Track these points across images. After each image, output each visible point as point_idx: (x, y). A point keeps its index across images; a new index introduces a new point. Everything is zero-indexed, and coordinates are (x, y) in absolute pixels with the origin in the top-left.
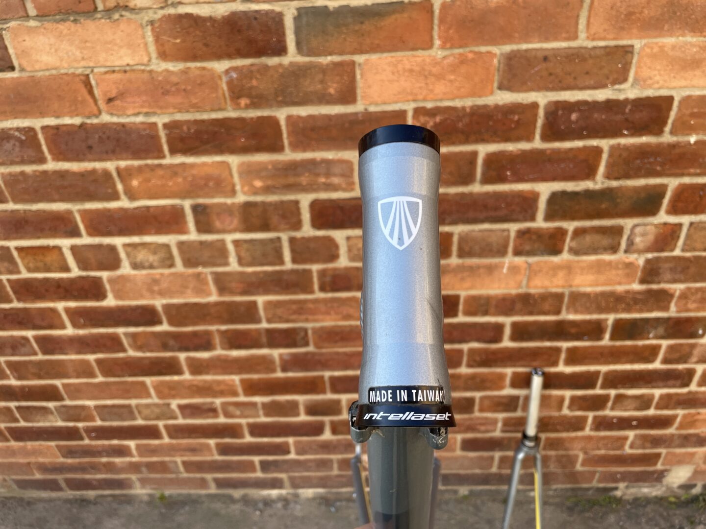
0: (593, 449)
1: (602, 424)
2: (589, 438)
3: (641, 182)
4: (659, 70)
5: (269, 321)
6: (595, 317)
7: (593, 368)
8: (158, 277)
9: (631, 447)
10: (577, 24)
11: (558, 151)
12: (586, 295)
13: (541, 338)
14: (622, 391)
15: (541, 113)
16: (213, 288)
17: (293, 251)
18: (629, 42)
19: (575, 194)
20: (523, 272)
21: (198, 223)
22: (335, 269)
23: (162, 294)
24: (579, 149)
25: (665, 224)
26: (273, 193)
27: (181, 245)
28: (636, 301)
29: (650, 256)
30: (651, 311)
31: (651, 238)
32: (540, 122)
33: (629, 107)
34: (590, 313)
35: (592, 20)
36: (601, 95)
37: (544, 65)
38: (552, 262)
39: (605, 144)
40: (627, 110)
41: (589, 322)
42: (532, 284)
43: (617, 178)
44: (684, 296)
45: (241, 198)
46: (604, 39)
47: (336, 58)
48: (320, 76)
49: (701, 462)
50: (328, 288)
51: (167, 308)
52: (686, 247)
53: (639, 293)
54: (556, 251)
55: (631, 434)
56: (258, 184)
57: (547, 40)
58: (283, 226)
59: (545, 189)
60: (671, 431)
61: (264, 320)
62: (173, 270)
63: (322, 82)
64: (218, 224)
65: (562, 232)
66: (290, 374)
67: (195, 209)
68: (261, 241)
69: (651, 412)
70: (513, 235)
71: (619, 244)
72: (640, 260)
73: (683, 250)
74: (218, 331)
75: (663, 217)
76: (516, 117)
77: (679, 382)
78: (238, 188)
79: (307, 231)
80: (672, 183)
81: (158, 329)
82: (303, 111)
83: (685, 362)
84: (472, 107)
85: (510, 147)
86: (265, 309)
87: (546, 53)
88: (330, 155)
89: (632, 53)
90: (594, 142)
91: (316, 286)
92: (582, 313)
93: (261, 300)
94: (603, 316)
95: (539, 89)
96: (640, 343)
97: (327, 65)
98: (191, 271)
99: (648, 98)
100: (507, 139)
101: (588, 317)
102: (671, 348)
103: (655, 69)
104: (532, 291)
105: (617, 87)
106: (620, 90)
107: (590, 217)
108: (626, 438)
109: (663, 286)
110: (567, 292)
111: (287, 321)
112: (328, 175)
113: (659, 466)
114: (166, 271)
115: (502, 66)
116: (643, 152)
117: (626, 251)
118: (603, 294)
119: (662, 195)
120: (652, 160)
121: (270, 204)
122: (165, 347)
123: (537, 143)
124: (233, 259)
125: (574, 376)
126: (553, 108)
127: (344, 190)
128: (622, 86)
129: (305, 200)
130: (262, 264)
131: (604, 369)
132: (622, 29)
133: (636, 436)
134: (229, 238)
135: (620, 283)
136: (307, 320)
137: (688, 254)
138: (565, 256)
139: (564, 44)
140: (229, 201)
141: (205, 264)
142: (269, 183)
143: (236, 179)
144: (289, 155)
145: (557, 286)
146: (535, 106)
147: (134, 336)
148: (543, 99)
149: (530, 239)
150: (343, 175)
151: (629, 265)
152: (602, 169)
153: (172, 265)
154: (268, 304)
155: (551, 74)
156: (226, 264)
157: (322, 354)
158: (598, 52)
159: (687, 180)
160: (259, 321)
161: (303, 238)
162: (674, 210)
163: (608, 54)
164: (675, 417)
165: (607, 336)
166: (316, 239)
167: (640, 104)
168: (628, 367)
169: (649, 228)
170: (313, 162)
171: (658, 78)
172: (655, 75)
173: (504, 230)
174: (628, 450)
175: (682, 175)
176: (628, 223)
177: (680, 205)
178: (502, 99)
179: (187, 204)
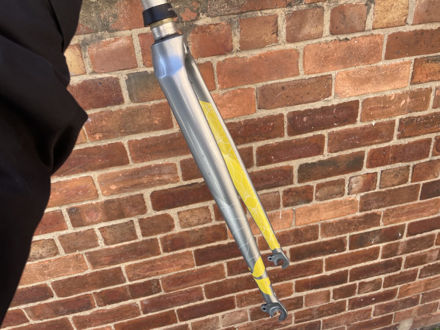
0: (353, 322)
1: (355, 304)
2: (349, 314)
3: (350, 152)
4: (348, 87)
5: (130, 280)
6: (338, 236)
7: (343, 269)
8: (46, 263)
9: (374, 315)
10: (298, 66)
11: (299, 140)
12: (330, 224)
13: (309, 256)
14: (362, 280)
15: (286, 119)
16: (88, 264)
17: (142, 228)
18: (329, 73)
19: (313, 164)
20: (291, 216)
21: (72, 221)
22: (173, 235)
23: (50, 275)
24: (311, 138)
25: (367, 174)
26: (125, 192)
27: (61, 238)
28: (360, 223)
29: (362, 194)
30: (370, 228)
31: (361, 183)
32: (286, 125)
33: (335, 110)
34: (336, 235)
35: (306, 63)
36: (318, 105)
37: (283, 92)
38: (307, 207)
39: (325, 133)
40: (334, 112)
41: (336, 240)
42: (298, 223)
43: (335, 152)
44: (386, 215)
45: (102, 199)
46: (314, 73)
47: (157, 102)
48: (148, 114)
49: (416, 315)
50: (169, 249)
51: (55, 284)
52: (382, 186)
53: (360, 217)
54: (309, 200)
55: (373, 306)
56: (113, 187)
57: (282, 77)
58: (133, 213)
59: (295, 164)
60: (395, 299)
61: (127, 279)
62: (58, 257)
63: (149, 117)
64: (87, 219)
65: (310, 188)
66: (150, 314)
67: (70, 211)
68: (119, 225)
69: (382, 290)
70: (281, 194)
71: (344, 190)
72: (358, 197)
73: (380, 188)
74: (94, 293)
75: (365, 170)
76: (272, 124)
77: (394, 268)
78: (100, 192)
79: (151, 213)
80: (367, 150)
81: (50, 300)
82: (139, 137)
83: (395, 255)
84: (244, 121)
85: (271, 142)
86: (127, 272)
87: (283, 85)
88: (160, 162)
89: (331, 79)
90: (319, 133)
91: (161, 250)
92: (330, 236)
93: (123, 266)
94: (343, 236)
95: (282, 106)
96: (367, 248)
97: (151, 106)
98: (71, 255)
99: (344, 103)
100: (268, 138)
101: (334, 238)
102: (385, 248)
103: (346, 87)
104: (299, 227)
105: (326, 99)
106: (328, 101)
107: (325, 177)
108: (370, 310)
109: (373, 211)
110: (319, 224)
111: (144, 277)
112: (160, 174)
113: (393, 324)
114: (53, 258)
115: (258, 95)
116: (348, 134)
117: (348, 194)
118: (340, 222)
119: (362, 158)
120: (353, 138)
121: (123, 199)
122: (57, 313)
123: (286, 138)
124: (101, 241)
125: (332, 276)
126: (292, 116)
127: (172, 182)
128: (329, 98)
129: (147, 193)
130: (122, 241)
131: (349, 268)
132: (323, 66)
133: (376, 307)
134: (96, 227)
135: (349, 214)
136: (157, 274)
137: (384, 190)
138: (314, 202)
139: (293, 79)
140: (94, 202)
141: (80, 249)
142: (121, 185)
143: (98, 186)
144: (133, 166)
145: (314, 222)
146: (281, 116)
147: (33, 309)
148: (285, 111)
149: (292, 195)
150: (170, 173)
151: (352, 201)
152: (326, 147)
153: (57, 253)
154: (129, 268)
155: (288, 97)
156: (97, 245)
157: (170, 295)
158: (312, 81)
159: (374, 147)
160: (124, 281)
161: (148, 218)
162: (371, 165)
163: (318, 81)
164: (396, 289)
165: (348, 247)
166: (157, 216)
167: (340, 107)
168: (363, 264)
169: (359, 177)
170: (149, 167)
171: (348, 91)
172: (346, 90)
173: (276, 192)
174: (373, 318)
175: (372, 144)
176: (347, 176)
177: (373, 161)
178: (262, 114)
179: (64, 209)
